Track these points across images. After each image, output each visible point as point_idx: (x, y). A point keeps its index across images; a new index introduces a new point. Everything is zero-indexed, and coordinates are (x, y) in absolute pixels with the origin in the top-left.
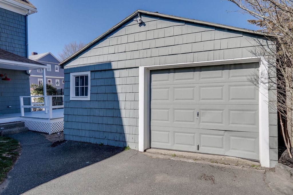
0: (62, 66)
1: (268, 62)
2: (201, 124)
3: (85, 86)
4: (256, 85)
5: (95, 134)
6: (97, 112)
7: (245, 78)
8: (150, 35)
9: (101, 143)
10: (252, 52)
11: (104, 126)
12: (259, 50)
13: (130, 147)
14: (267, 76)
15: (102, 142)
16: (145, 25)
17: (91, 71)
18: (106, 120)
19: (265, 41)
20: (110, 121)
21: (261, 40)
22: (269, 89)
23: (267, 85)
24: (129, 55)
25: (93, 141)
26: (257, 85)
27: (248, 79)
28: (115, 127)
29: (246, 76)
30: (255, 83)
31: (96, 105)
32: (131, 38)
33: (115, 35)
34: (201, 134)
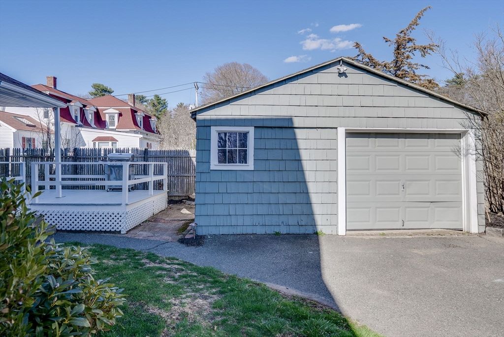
0: (194, 114)
1: (475, 135)
2: (407, 196)
3: (238, 149)
4: (458, 156)
5: (264, 219)
6: (266, 187)
7: (448, 148)
8: (354, 90)
9: (276, 232)
10: (461, 124)
11: (281, 206)
12: (467, 122)
13: (324, 232)
14: (474, 148)
15: (277, 230)
16: (346, 77)
17: (255, 127)
18: (282, 198)
19: (472, 115)
20: (291, 199)
21: (469, 114)
22: (476, 160)
23: (474, 156)
24: (323, 112)
25: (260, 231)
26: (460, 156)
27: (452, 150)
28: (299, 207)
29: (449, 146)
30: (458, 154)
31: (265, 177)
32: (327, 90)
33: (300, 81)
34: (406, 207)
